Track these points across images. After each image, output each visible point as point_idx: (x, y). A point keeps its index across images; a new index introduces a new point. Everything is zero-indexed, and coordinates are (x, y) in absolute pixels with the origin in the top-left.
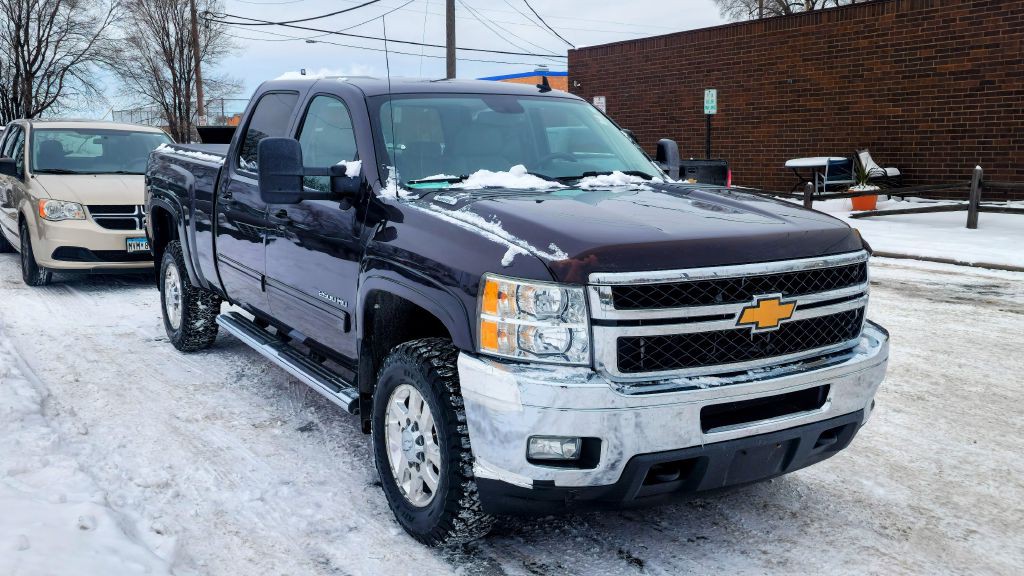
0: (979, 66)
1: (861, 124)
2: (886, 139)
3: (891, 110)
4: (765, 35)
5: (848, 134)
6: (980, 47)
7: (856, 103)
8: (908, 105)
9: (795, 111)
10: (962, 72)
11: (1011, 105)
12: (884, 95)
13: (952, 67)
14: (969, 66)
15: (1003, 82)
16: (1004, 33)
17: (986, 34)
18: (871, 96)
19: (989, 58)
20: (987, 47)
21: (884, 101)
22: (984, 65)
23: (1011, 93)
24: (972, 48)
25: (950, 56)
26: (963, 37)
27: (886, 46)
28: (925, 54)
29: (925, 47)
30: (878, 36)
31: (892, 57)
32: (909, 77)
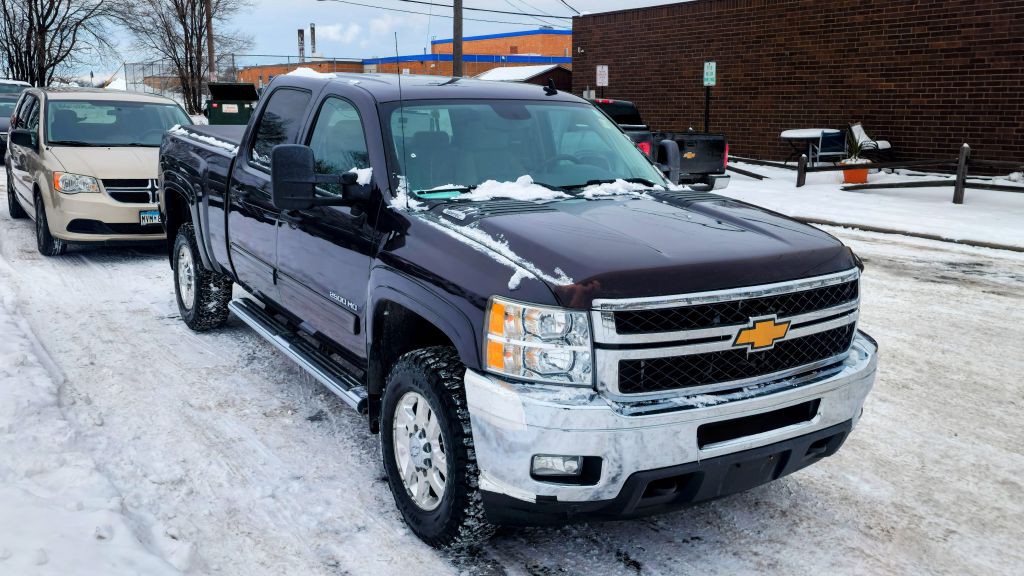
0: (970, 44)
1: (854, 97)
2: (878, 112)
3: (884, 85)
4: (764, 8)
5: (842, 107)
6: (971, 26)
7: (850, 77)
8: (901, 80)
9: (791, 83)
10: (952, 50)
11: (998, 84)
12: (878, 70)
13: (943, 44)
14: (959, 44)
15: (992, 60)
16: (995, 12)
17: (978, 14)
18: (865, 71)
19: (981, 37)
20: (978, 25)
21: (877, 76)
22: (975, 43)
23: (999, 72)
24: (963, 26)
25: (942, 34)
26: (955, 16)
27: (881, 22)
28: (918, 31)
29: (918, 24)
30: (873, 12)
31: (886, 32)
32: (902, 53)
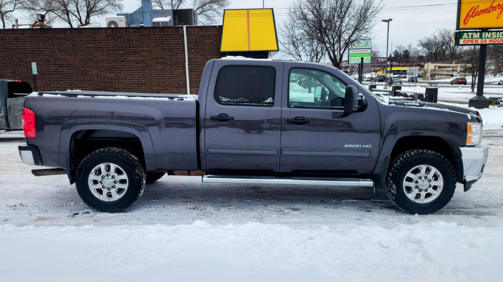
0: (145, 59)
1: (95, 80)
2: (108, 87)
3: (108, 75)
5: (89, 85)
6: (144, 52)
7: (91, 71)
8: (117, 73)
9: (57, 74)
10: (138, 61)
11: (159, 74)
12: (104, 68)
13: (134, 58)
14: (141, 58)
15: (155, 65)
16: (153, 47)
17: (146, 47)
18: (98, 69)
19: (149, 56)
20: (147, 52)
21: (105, 71)
22: (147, 59)
23: (158, 70)
24: (141, 52)
25: (132, 54)
26: (137, 47)
27: (103, 48)
28: (121, 52)
29: (121, 50)
30: (98, 43)
31: (106, 52)
32: (115, 61)
